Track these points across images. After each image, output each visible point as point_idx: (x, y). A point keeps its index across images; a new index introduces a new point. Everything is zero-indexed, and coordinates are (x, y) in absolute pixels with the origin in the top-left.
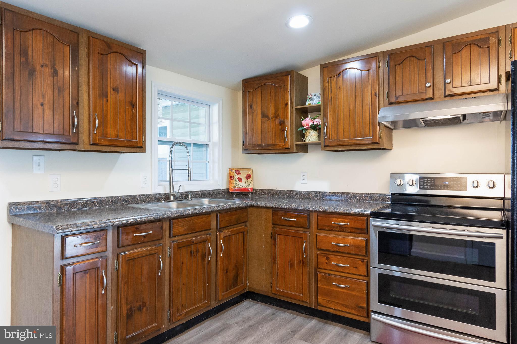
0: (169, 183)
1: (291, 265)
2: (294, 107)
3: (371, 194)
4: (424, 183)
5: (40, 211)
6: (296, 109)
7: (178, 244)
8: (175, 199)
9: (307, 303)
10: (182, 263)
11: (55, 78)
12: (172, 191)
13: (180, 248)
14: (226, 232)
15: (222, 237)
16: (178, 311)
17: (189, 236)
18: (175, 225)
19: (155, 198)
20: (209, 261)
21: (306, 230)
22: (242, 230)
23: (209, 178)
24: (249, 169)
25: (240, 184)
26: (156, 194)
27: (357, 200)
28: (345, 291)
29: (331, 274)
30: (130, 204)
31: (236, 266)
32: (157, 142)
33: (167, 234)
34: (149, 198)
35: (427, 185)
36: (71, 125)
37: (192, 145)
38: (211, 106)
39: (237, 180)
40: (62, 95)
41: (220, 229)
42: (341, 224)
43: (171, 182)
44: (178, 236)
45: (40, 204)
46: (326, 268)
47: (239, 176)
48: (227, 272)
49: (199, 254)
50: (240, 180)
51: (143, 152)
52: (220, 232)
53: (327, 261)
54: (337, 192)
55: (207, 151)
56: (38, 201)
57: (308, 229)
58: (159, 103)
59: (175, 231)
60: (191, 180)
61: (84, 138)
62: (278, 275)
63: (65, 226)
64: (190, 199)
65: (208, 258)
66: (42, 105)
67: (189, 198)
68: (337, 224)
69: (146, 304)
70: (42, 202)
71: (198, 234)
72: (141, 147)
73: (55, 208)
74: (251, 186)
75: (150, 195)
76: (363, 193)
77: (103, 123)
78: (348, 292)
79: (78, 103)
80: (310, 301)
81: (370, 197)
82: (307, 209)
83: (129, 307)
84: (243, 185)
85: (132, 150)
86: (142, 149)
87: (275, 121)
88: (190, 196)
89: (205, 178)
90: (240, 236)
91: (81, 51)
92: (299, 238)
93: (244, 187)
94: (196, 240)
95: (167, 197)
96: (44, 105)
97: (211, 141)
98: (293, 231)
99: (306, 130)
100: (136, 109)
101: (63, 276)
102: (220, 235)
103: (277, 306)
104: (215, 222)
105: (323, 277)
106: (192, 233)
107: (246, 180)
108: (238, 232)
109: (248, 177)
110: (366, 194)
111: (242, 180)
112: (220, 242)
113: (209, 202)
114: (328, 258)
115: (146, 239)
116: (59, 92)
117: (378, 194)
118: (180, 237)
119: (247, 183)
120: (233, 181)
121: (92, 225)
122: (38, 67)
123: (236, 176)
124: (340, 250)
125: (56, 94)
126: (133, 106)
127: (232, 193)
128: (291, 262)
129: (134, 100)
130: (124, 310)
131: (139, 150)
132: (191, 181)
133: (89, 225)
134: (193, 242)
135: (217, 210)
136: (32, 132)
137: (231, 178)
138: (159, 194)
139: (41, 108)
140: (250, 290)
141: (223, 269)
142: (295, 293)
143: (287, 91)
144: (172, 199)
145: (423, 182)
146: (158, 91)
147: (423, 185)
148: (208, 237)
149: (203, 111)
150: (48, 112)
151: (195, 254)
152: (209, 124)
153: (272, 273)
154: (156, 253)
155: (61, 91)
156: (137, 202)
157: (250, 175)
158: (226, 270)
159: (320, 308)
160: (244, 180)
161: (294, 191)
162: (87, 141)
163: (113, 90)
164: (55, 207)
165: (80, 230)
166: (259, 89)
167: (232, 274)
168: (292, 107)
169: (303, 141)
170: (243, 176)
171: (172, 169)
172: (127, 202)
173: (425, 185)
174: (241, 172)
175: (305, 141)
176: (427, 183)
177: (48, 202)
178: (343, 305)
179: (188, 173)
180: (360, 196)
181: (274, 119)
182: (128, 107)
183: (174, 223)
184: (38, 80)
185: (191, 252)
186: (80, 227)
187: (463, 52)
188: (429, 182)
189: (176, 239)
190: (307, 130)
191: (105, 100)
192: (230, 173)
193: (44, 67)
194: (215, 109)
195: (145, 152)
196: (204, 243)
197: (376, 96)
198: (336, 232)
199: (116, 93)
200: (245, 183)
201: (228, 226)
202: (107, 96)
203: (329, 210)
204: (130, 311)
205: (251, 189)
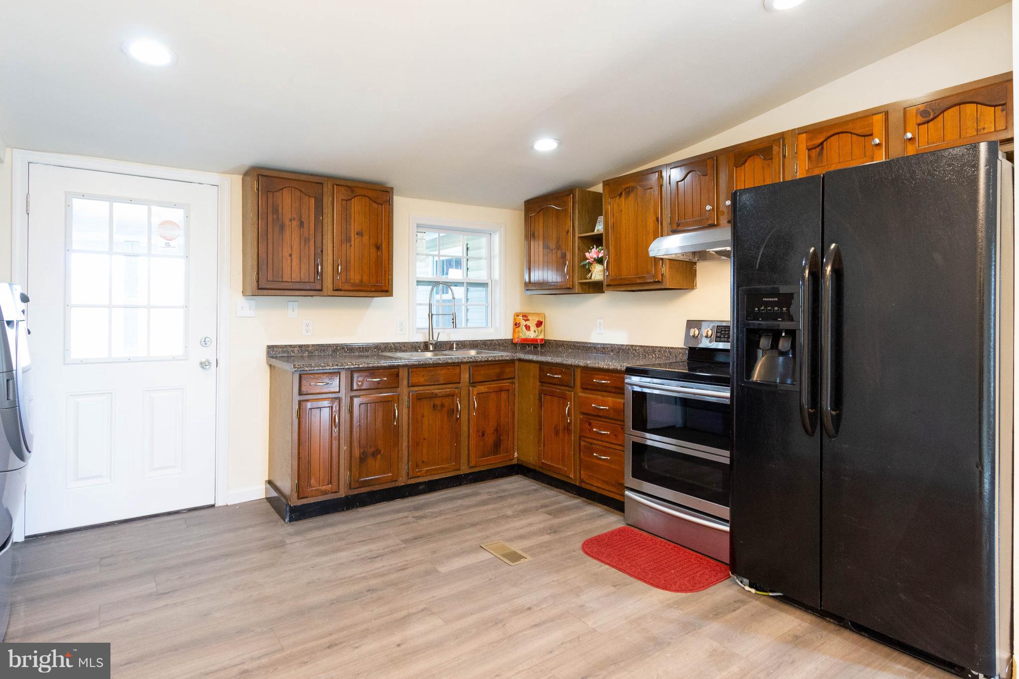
0: (428, 331)
1: (557, 433)
2: (577, 235)
3: (671, 348)
4: (721, 334)
5: (293, 354)
6: (579, 238)
7: (417, 395)
8: (435, 349)
9: (571, 478)
10: (423, 416)
11: (302, 229)
12: (431, 339)
13: (420, 399)
14: (482, 388)
15: (475, 393)
16: (417, 466)
17: (432, 387)
18: (414, 374)
19: (412, 346)
20: (457, 419)
21: (571, 389)
22: (507, 388)
23: (489, 324)
24: (538, 314)
25: (528, 333)
26: (414, 343)
27: (656, 356)
28: (605, 464)
29: (594, 444)
30: (382, 352)
31: (497, 430)
32: (415, 283)
33: (405, 382)
34: (404, 346)
35: (724, 337)
36: (316, 273)
37: (465, 284)
38: (493, 234)
39: (524, 328)
40: (308, 244)
41: (473, 383)
42: (603, 382)
43: (431, 329)
44: (418, 386)
45: (294, 347)
46: (588, 435)
47: (528, 323)
48: (483, 435)
49: (445, 409)
50: (528, 328)
51: (389, 296)
52: (472, 387)
53: (589, 427)
54: (635, 346)
55: (487, 291)
56: (292, 345)
57: (573, 388)
58: (423, 237)
59: (414, 380)
60: (456, 327)
61: (328, 283)
62: (544, 444)
63: (301, 366)
64: (455, 349)
65: (456, 416)
66: (290, 255)
67: (453, 348)
68: (598, 383)
69: (380, 452)
70: (295, 346)
71: (444, 386)
72: (387, 291)
73: (307, 353)
74: (541, 337)
75: (406, 343)
76: (662, 347)
77: (346, 269)
78: (609, 465)
79: (322, 251)
80: (575, 476)
81: (669, 352)
82: (570, 363)
83: (362, 450)
84: (531, 335)
85: (376, 294)
86: (388, 294)
87: (557, 253)
88: (455, 346)
89: (484, 325)
90: (504, 395)
91: (325, 200)
92: (564, 398)
93: (532, 337)
94: (440, 392)
95: (425, 347)
96: (292, 256)
97: (492, 278)
98: (558, 391)
99: (590, 264)
100: (381, 251)
101: (300, 410)
102: (473, 390)
103: (547, 484)
104: (467, 376)
105: (585, 446)
106: (436, 385)
107: (535, 328)
108: (501, 390)
109: (539, 324)
110: (666, 348)
111: (531, 328)
112: (473, 399)
113: (478, 353)
114: (590, 424)
115: (380, 386)
116: (305, 242)
117: (679, 348)
118: (421, 388)
119: (537, 332)
120: (519, 329)
121: (325, 366)
122: (287, 222)
123: (523, 323)
124: (601, 414)
125: (302, 244)
126: (378, 248)
127: (515, 344)
128: (557, 429)
129: (380, 241)
130: (357, 452)
131: (385, 293)
132: (456, 329)
133: (322, 367)
134: (436, 394)
135: (468, 361)
136: (282, 281)
137: (517, 325)
138: (418, 342)
139: (289, 258)
140: (520, 463)
141: (478, 431)
142: (560, 467)
143: (568, 216)
144: (431, 349)
145: (721, 332)
146: (417, 224)
147: (720, 337)
148: (457, 391)
149: (484, 240)
150: (295, 262)
151: (439, 408)
152: (490, 258)
153: (539, 442)
154: (391, 401)
155: (307, 240)
156: (391, 350)
157: (542, 322)
158: (482, 432)
159: (584, 486)
160: (533, 328)
161: (589, 343)
162: (331, 287)
163: (357, 234)
164: (307, 351)
165: (314, 370)
166: (541, 213)
167: (490, 439)
168: (574, 236)
169: (587, 279)
170: (532, 324)
171: (432, 314)
172: (378, 350)
173: (722, 336)
174: (530, 318)
175: (591, 278)
176: (725, 333)
177: (300, 346)
178: (604, 481)
179: (453, 319)
180: (659, 351)
181: (556, 251)
182: (373, 250)
183: (412, 372)
184: (287, 234)
185: (434, 406)
186: (314, 367)
187: (747, 164)
188: (726, 332)
189: (416, 389)
190: (592, 264)
191: (348, 245)
192: (515, 319)
193: (292, 221)
194: (496, 238)
195: (392, 296)
196: (452, 397)
197: (658, 221)
198: (599, 393)
199: (360, 237)
200: (535, 331)
201: (484, 382)
202: (350, 241)
203: (590, 365)
204: (363, 455)
205: (542, 340)
